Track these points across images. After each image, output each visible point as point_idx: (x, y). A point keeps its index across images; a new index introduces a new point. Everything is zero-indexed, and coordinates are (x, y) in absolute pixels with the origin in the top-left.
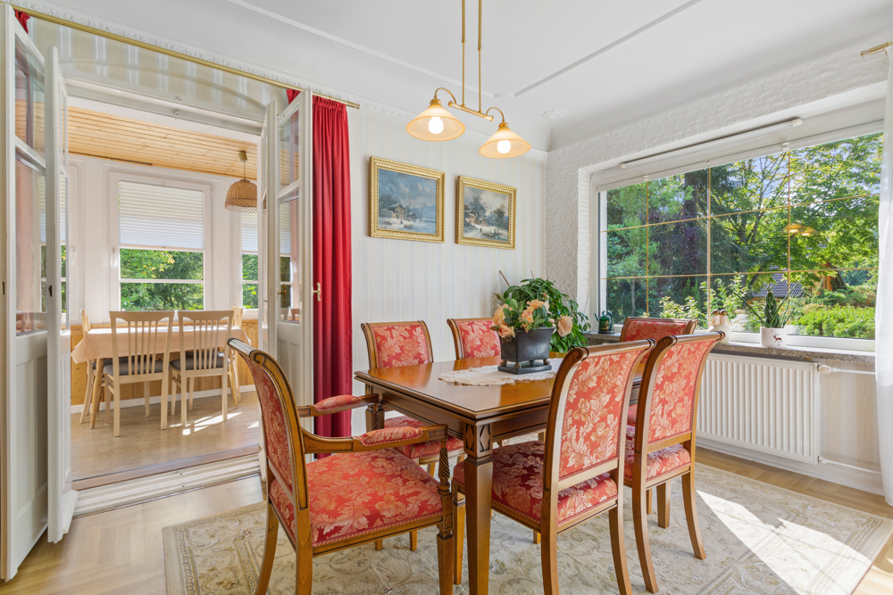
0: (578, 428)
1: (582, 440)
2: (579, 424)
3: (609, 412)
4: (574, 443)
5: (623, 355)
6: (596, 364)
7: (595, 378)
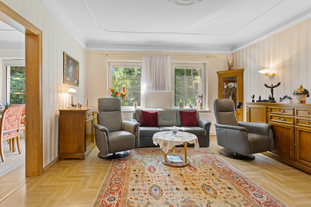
0: (9, 122)
1: (9, 124)
2: (9, 121)
3: (16, 120)
4: (8, 125)
5: (18, 109)
6: (12, 110)
7: (12, 113)
